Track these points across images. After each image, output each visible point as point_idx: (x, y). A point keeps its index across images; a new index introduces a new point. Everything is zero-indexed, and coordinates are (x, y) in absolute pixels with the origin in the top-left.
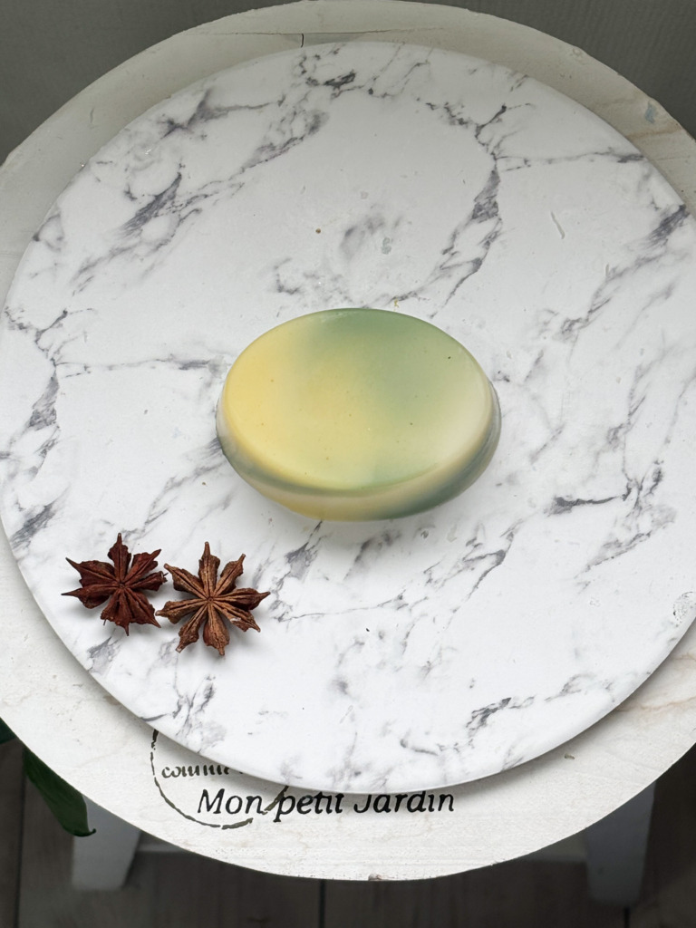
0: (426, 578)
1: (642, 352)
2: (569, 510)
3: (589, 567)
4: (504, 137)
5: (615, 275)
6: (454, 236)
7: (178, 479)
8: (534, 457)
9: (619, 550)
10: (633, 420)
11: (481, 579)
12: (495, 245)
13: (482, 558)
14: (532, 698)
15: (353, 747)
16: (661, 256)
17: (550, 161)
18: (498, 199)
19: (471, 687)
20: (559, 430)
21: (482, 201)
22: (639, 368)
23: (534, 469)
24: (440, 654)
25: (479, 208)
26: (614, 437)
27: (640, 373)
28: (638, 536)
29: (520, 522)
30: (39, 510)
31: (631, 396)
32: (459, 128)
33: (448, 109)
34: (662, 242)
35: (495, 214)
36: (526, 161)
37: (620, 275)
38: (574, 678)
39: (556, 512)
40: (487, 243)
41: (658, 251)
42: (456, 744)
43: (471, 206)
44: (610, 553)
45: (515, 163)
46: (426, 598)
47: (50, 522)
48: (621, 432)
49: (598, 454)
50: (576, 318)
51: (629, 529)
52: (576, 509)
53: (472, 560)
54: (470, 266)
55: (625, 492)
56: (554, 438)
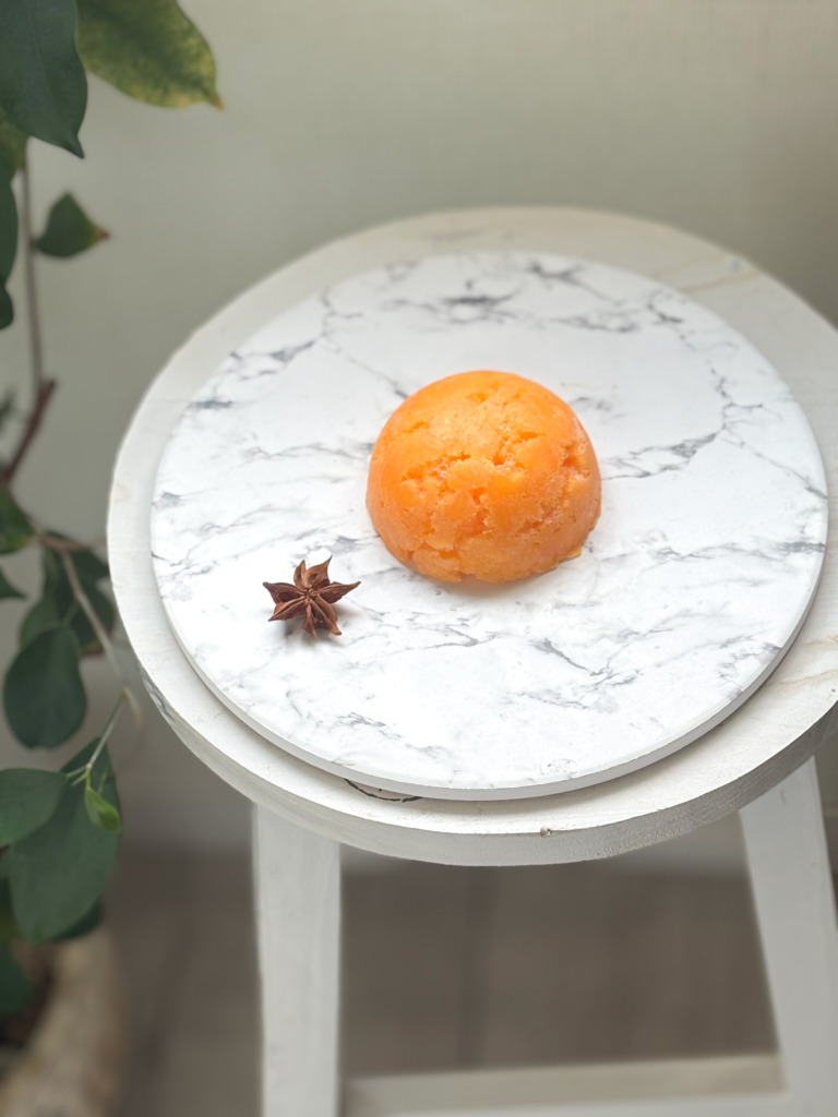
0: (412, 616)
1: (700, 603)
2: (548, 652)
3: (523, 694)
4: (743, 421)
5: (732, 548)
6: (647, 449)
7: (323, 447)
8: (558, 606)
9: (555, 701)
10: (650, 635)
11: (445, 645)
12: (669, 473)
13: (460, 634)
14: (399, 736)
15: (256, 670)
16: (776, 560)
17: (759, 455)
18: (700, 451)
19: (368, 698)
20: (593, 604)
21: (689, 445)
22: (688, 610)
23: (552, 613)
24: (369, 665)
25: (682, 446)
26: (625, 636)
27: (686, 614)
28: (577, 703)
29: (508, 634)
30: (224, 400)
31: (664, 622)
32: (718, 396)
33: (723, 380)
34: (785, 553)
35: (688, 457)
36: (742, 444)
37: (735, 550)
38: (439, 748)
39: (538, 647)
40: (665, 468)
41: (776, 556)
42: (321, 722)
43: (677, 441)
44: (546, 697)
45: (734, 439)
46: (397, 627)
47: (224, 411)
48: (634, 636)
49: (604, 636)
50: (676, 551)
51: (575, 694)
52: (552, 655)
53: (452, 630)
54: (640, 473)
55: (597, 671)
56: (584, 606)
